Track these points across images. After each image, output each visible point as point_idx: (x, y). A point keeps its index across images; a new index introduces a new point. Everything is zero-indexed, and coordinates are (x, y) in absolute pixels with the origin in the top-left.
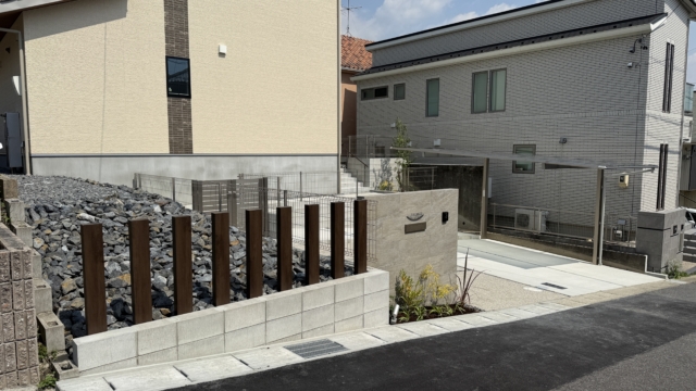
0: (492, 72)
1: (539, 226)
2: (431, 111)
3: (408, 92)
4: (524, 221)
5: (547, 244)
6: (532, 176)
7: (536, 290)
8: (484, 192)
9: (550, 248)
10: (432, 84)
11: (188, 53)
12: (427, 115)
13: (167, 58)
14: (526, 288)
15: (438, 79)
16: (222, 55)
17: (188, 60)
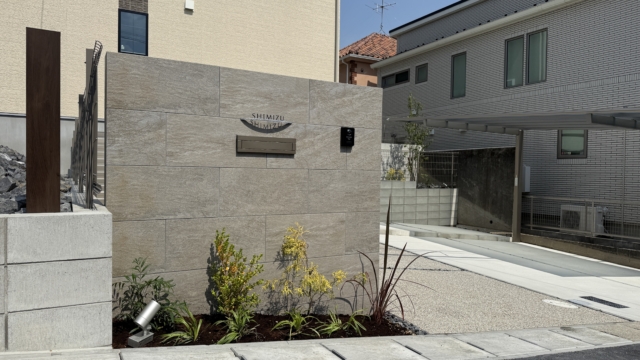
0: (530, 35)
1: (593, 227)
2: (457, 90)
3: (431, 72)
4: (573, 219)
5: (604, 249)
6: (584, 161)
7: (567, 305)
8: (516, 179)
9: (608, 254)
10: (459, 59)
11: (146, 7)
12: (453, 97)
13: (120, 11)
14: (547, 301)
15: (465, 53)
16: (189, 11)
17: (147, 15)
